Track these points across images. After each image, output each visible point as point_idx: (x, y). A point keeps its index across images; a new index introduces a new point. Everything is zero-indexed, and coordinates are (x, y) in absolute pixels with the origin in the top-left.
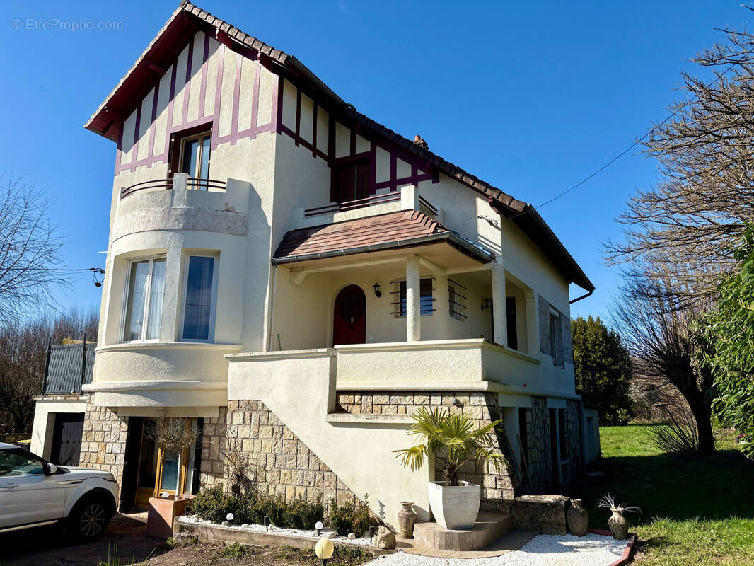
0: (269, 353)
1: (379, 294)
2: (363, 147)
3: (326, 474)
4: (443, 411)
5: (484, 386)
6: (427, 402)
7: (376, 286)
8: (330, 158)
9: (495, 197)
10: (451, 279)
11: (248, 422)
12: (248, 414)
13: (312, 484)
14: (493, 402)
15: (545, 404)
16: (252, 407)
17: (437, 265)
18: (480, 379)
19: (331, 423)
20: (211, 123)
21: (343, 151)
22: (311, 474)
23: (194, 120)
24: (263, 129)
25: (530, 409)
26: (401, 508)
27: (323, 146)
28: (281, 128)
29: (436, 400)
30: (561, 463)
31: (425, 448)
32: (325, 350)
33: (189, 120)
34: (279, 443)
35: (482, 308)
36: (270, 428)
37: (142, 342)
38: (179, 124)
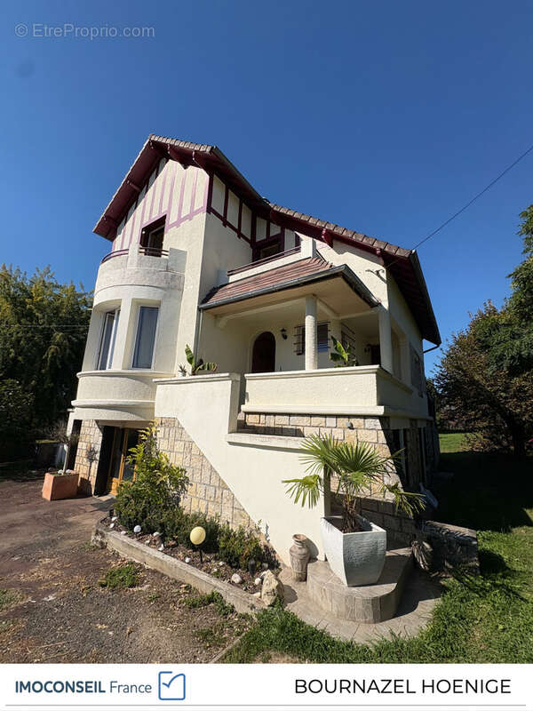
0: (193, 377)
1: (285, 337)
2: (275, 230)
3: (225, 491)
4: (338, 434)
5: (380, 410)
6: (324, 425)
7: (283, 330)
8: (252, 242)
9: (382, 248)
10: (342, 323)
11: (167, 436)
12: (167, 430)
13: (212, 499)
14: (387, 427)
15: (416, 424)
16: (170, 423)
17: (331, 309)
18: (376, 404)
19: (230, 443)
20: (165, 217)
21: (261, 236)
22: (213, 490)
23: (156, 216)
24: (197, 212)
25: (409, 430)
26: (292, 542)
27: (246, 230)
28: (210, 210)
29: (331, 421)
30: (426, 469)
31: (320, 480)
32: (227, 374)
33: (153, 217)
34: (189, 456)
35: (365, 351)
36: (182, 443)
37: (108, 370)
38: (147, 222)
